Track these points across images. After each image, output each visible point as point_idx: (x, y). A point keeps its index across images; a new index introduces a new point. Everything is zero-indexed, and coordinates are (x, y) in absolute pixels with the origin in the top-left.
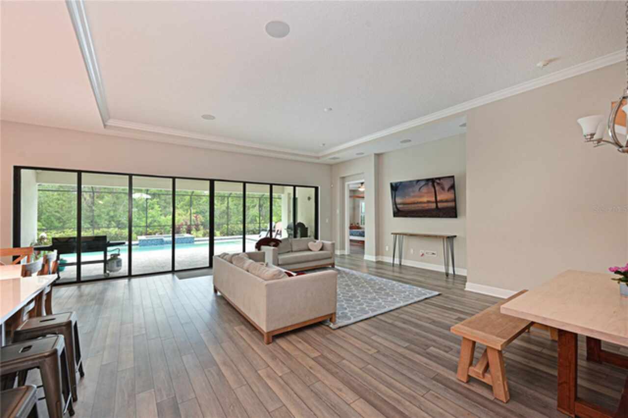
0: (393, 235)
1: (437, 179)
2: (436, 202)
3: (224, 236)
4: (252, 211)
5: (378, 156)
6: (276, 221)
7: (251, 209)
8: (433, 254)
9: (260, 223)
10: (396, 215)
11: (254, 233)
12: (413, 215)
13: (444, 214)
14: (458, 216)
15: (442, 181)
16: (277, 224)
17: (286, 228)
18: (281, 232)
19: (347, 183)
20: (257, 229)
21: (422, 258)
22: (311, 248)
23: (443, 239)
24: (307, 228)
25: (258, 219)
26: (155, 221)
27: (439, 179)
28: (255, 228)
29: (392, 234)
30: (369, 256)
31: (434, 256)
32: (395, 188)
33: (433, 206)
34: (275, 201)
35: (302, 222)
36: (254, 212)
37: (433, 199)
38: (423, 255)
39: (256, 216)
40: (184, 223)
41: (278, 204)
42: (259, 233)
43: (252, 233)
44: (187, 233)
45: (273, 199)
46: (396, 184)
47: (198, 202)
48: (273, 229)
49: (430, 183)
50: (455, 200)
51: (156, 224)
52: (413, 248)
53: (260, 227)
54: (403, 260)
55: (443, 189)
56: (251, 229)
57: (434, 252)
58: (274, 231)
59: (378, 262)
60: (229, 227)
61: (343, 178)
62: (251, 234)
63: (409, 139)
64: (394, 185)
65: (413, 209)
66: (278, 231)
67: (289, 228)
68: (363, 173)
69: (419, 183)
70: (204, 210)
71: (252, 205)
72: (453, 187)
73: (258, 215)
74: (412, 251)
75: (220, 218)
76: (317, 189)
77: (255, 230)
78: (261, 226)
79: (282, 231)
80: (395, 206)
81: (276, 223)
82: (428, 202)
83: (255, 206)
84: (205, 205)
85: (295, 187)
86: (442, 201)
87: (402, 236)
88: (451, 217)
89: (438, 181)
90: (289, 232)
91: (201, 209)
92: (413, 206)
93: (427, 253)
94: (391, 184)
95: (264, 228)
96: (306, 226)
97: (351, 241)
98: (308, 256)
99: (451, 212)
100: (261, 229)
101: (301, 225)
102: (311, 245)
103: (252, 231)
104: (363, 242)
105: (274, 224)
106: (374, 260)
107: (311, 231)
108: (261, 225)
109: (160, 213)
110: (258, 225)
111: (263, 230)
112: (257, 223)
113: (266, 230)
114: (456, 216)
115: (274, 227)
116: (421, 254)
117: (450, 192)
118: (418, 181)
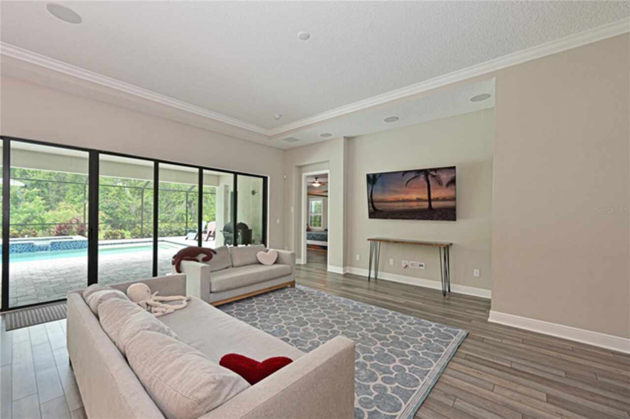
0: (369, 242)
1: (431, 170)
2: (430, 200)
3: (137, 238)
4: (179, 208)
5: (349, 140)
6: (208, 220)
7: (177, 206)
8: (421, 265)
9: (187, 223)
10: (372, 216)
11: (179, 235)
12: (395, 216)
13: (439, 216)
14: (457, 219)
15: (438, 173)
16: (209, 224)
17: (222, 229)
18: (214, 233)
19: (304, 175)
20: (184, 229)
21: (406, 270)
22: (261, 262)
23: (440, 248)
24: (251, 231)
25: (185, 217)
26: (35, 218)
27: (435, 170)
28: (180, 229)
29: (369, 240)
30: (335, 267)
31: (422, 267)
32: (372, 180)
33: (426, 205)
34: (207, 198)
35: (243, 222)
36: (181, 209)
37: (426, 197)
38: (406, 266)
39: (183, 214)
40: (74, 221)
41: (210, 200)
42: (186, 235)
43: (177, 234)
44: (79, 234)
45: (204, 195)
46: (374, 175)
47: (105, 195)
48: (203, 229)
49: (422, 176)
50: (454, 199)
51: (35, 221)
52: (391, 258)
53: (187, 227)
54: (379, 273)
55: (440, 183)
56: (175, 229)
57: (422, 264)
58: (206, 232)
59: (346, 275)
60: (144, 226)
61: (300, 167)
62: (176, 236)
63: (397, 116)
64: (371, 176)
65: (397, 208)
66: (210, 232)
67: (226, 229)
68: (328, 161)
69: (405, 175)
70: (115, 205)
71: (179, 201)
72: (453, 182)
73: (185, 212)
74: (391, 261)
75: (136, 215)
76: (265, 179)
77: (180, 231)
78: (189, 226)
79: (216, 233)
80: (370, 204)
81: (208, 222)
82: (418, 200)
83: (182, 202)
84: (114, 199)
85: (236, 174)
86: (437, 199)
87: (379, 242)
88: (448, 220)
89: (434, 173)
90: (226, 235)
91: (109, 204)
92: (397, 204)
93: (412, 264)
94: (368, 176)
95: (192, 229)
96: (250, 228)
97: (308, 246)
98: (259, 274)
99: (449, 214)
100: (188, 230)
101: (244, 226)
102: (261, 256)
103: (176, 232)
104: (325, 248)
105: (204, 223)
106: (342, 273)
107: (256, 234)
108: (189, 224)
109: (44, 207)
110: (185, 225)
111: (190, 231)
112: (183, 222)
113: (194, 231)
114: (455, 219)
115: (206, 227)
116: (404, 265)
117: (449, 188)
118: (405, 172)
